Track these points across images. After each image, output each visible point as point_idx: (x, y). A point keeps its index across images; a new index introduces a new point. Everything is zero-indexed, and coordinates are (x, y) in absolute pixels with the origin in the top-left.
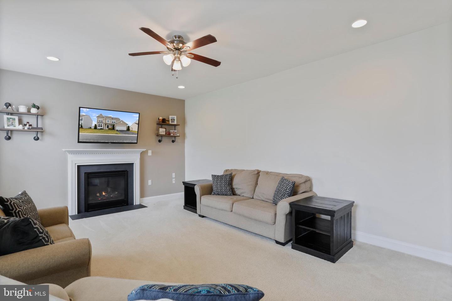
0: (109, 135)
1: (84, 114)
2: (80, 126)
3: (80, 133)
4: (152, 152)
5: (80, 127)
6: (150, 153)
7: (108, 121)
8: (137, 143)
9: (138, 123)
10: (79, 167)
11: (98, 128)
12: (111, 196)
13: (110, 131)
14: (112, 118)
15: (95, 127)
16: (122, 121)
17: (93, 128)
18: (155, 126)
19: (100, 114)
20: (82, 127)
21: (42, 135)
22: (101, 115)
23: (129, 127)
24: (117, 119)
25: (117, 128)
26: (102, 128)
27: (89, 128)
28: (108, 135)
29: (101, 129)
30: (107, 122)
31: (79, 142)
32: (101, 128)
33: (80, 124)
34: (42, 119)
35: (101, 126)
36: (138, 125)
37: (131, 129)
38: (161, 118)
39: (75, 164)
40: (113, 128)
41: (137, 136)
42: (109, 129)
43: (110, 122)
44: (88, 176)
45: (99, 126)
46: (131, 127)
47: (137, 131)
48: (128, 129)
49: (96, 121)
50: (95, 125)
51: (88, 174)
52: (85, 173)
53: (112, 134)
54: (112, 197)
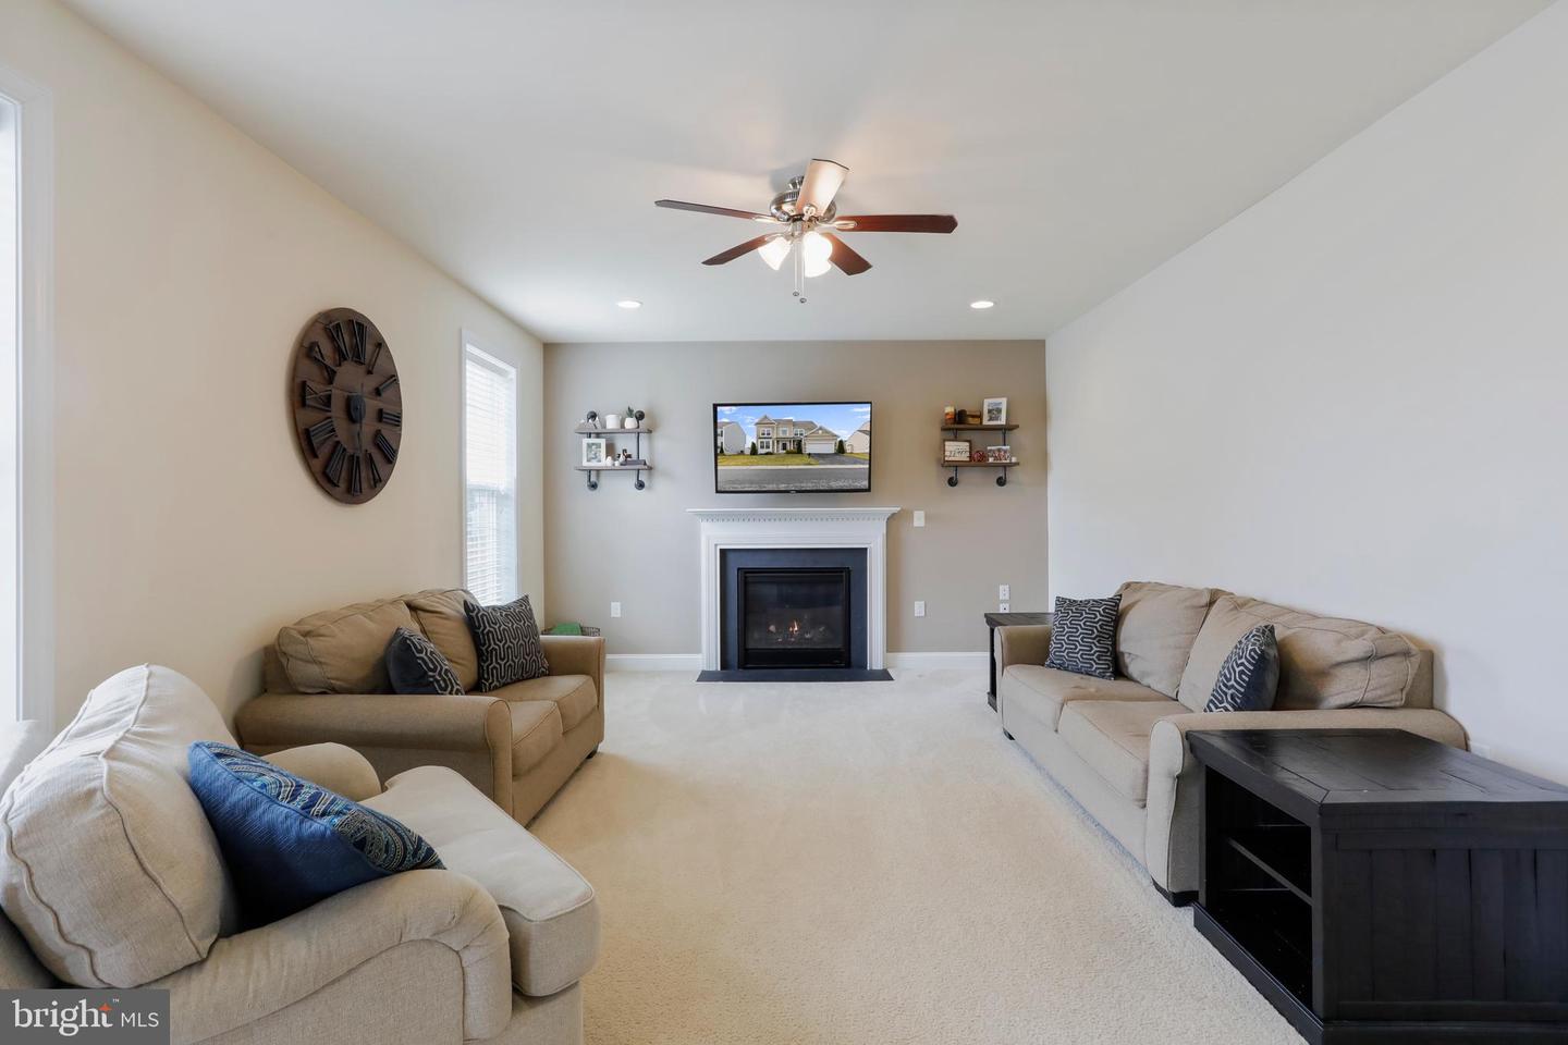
0: (790, 467)
1: (726, 420)
2: (719, 450)
3: (719, 468)
4: (927, 518)
5: (719, 452)
6: (919, 520)
7: (784, 432)
8: (869, 490)
9: (868, 429)
10: (723, 552)
11: (760, 451)
12: (808, 636)
13: (791, 459)
14: (795, 424)
15: (754, 451)
16: (821, 428)
17: (748, 452)
18: (937, 433)
19: (762, 416)
20: (722, 451)
21: (650, 476)
22: (766, 417)
23: (841, 442)
24: (810, 425)
25: (810, 448)
26: (770, 450)
27: (739, 454)
28: (785, 467)
29: (767, 454)
30: (781, 435)
31: (717, 492)
32: (767, 450)
33: (719, 444)
34: (650, 439)
35: (768, 447)
36: (868, 437)
37: (848, 449)
38: (950, 410)
39: (716, 545)
40: (799, 450)
41: (867, 466)
42: (788, 453)
43: (790, 433)
44: (746, 577)
45: (762, 447)
46: (847, 444)
47: (868, 451)
48: (841, 448)
49: (755, 434)
50: (753, 444)
51: (746, 573)
52: (739, 569)
53: (795, 465)
54: (811, 639)
